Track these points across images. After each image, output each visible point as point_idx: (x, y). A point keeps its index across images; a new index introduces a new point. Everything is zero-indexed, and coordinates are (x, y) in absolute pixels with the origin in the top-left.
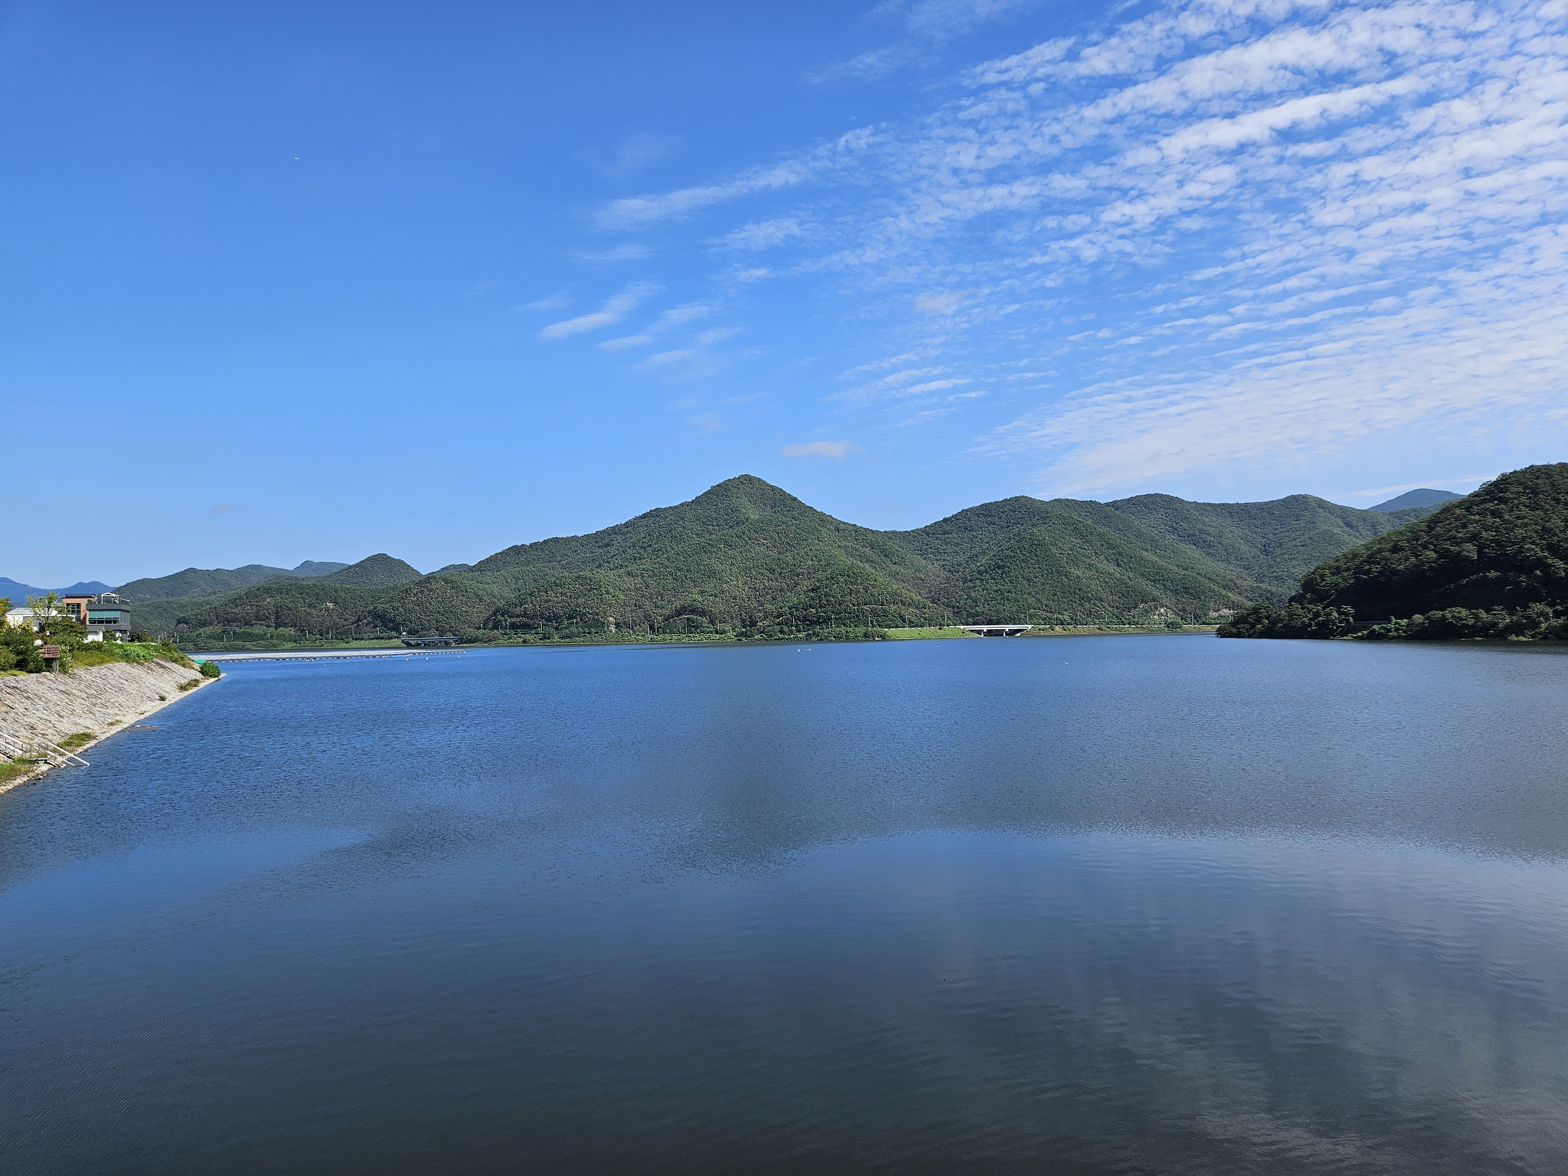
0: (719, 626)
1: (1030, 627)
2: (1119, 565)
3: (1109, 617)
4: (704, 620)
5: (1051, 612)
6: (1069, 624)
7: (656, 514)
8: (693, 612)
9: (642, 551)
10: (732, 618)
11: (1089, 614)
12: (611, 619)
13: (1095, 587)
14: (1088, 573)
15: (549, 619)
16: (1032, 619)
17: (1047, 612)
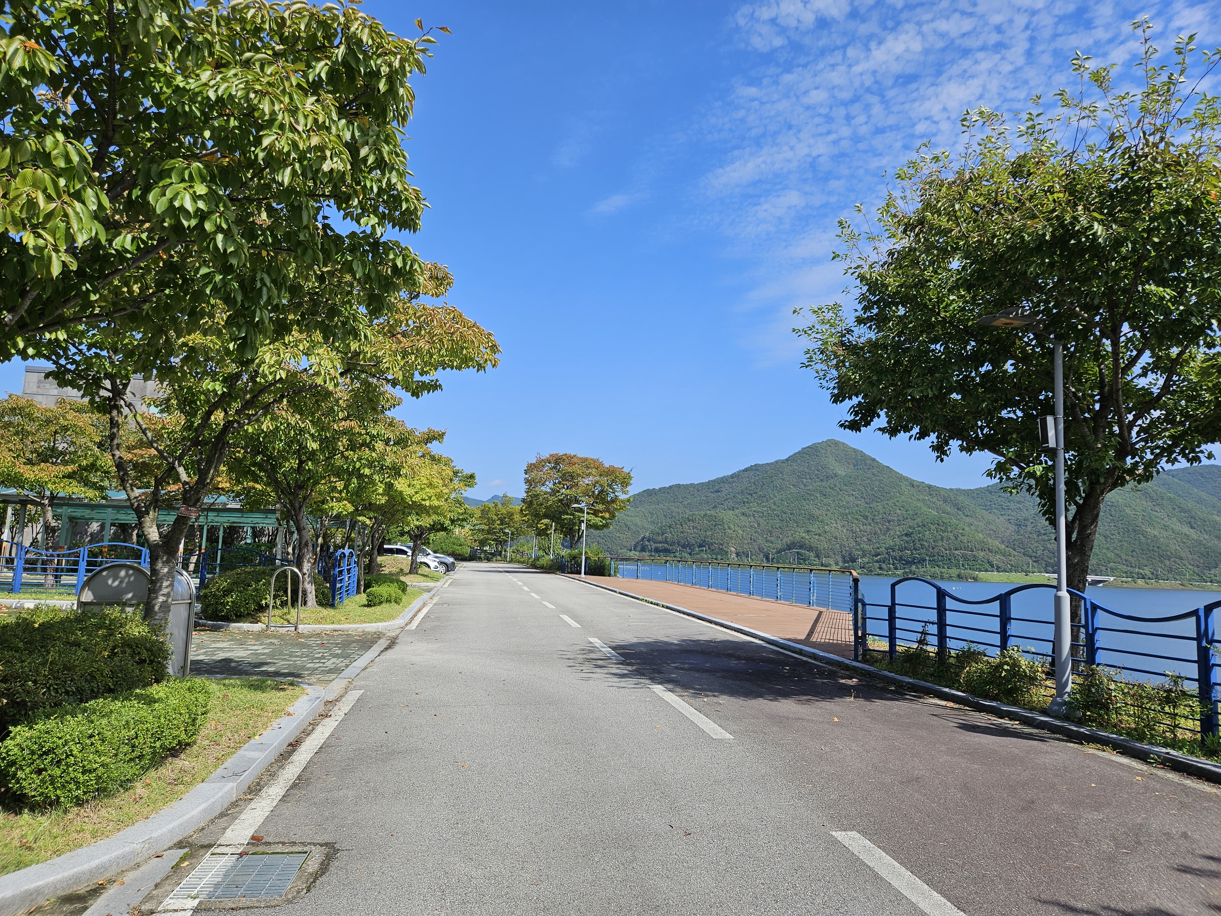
0: (824, 560)
1: (1112, 579)
2: (1192, 528)
3: (1190, 575)
4: (811, 554)
5: (1131, 566)
6: (1149, 579)
7: (755, 468)
8: (801, 547)
9: (749, 497)
10: (834, 554)
11: (1170, 570)
12: (733, 549)
13: (1174, 547)
14: (1165, 534)
15: (684, 546)
16: (1112, 571)
17: (1127, 566)
